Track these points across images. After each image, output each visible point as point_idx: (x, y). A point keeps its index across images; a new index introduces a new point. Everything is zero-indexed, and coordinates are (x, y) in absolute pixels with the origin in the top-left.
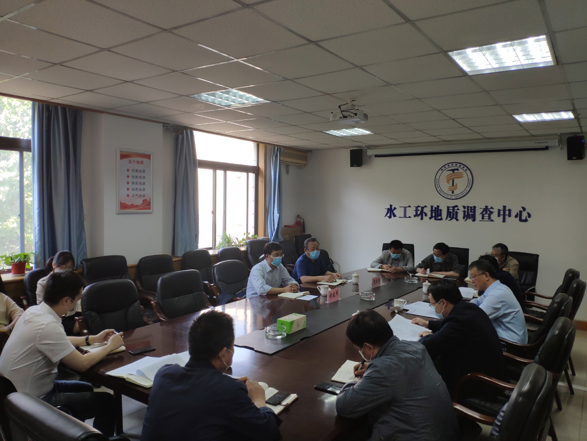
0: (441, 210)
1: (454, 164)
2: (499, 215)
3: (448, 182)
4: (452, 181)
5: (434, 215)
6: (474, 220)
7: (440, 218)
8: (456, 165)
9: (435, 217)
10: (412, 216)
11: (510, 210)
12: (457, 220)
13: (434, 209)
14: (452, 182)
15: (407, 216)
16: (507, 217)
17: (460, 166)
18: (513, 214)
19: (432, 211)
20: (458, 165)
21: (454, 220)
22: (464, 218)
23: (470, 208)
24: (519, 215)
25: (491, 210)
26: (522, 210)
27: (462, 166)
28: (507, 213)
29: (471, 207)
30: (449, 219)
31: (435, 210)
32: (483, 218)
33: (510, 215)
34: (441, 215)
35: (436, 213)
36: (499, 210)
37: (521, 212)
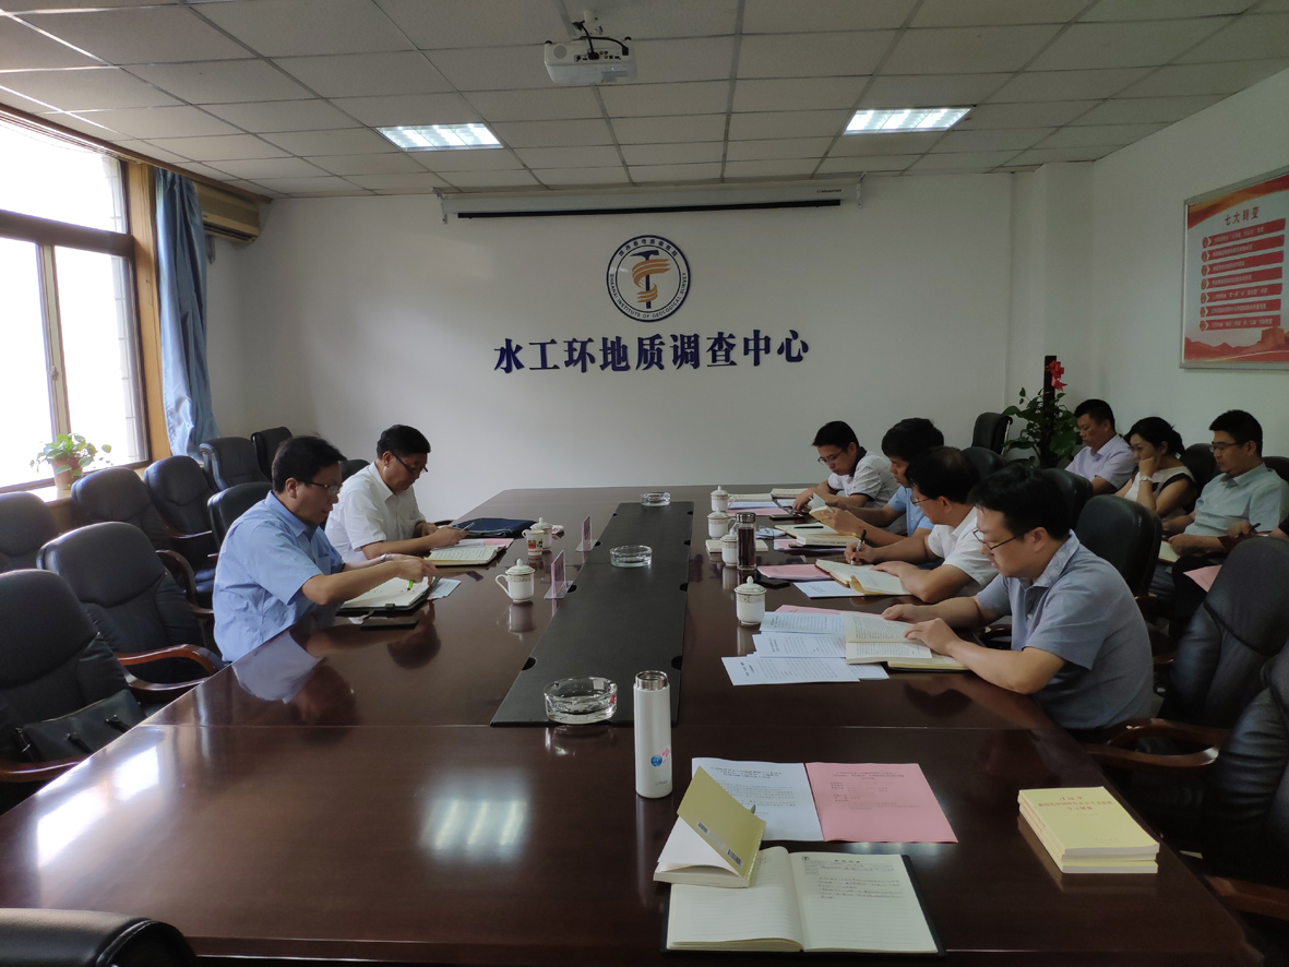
0: (625, 347)
1: (648, 240)
2: (746, 352)
3: (636, 282)
4: (644, 278)
5: (610, 358)
6: (696, 366)
7: (623, 364)
8: (652, 242)
9: (613, 362)
10: (562, 365)
11: (767, 339)
12: (661, 367)
13: (609, 345)
14: (644, 283)
15: (550, 365)
16: (762, 353)
17: (661, 244)
18: (775, 346)
19: (605, 350)
20: (657, 241)
21: (655, 367)
22: (675, 363)
23: (686, 340)
24: (785, 349)
25: (731, 341)
26: (791, 337)
27: (666, 244)
28: (762, 344)
29: (689, 337)
30: (643, 366)
31: (612, 348)
32: (714, 360)
33: (767, 350)
34: (625, 358)
35: (615, 355)
36: (746, 341)
37: (788, 341)
